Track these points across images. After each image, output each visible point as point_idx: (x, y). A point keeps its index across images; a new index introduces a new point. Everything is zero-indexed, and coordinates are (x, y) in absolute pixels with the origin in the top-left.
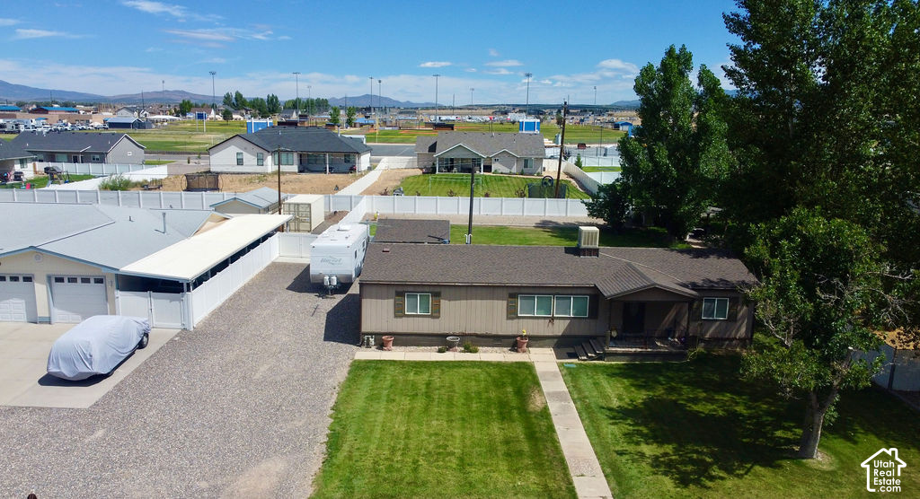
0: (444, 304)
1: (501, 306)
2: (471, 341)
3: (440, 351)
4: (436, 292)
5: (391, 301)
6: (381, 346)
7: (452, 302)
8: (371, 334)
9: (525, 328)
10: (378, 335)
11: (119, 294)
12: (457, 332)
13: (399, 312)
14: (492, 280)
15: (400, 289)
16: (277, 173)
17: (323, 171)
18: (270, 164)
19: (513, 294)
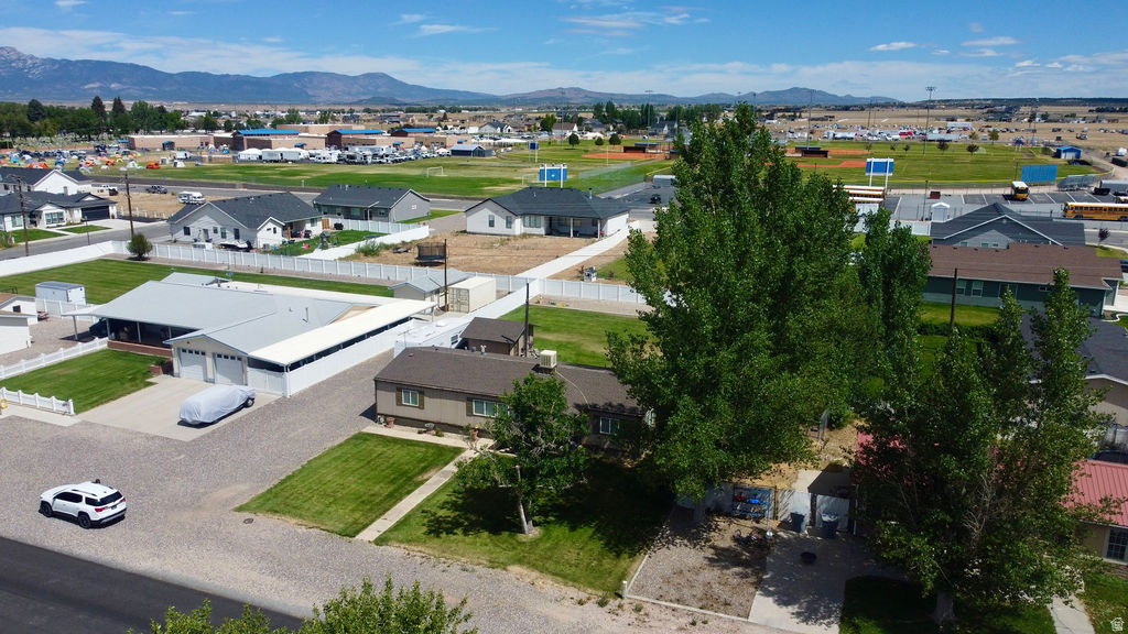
0: (427, 400)
1: (462, 405)
2: (442, 428)
3: (420, 433)
4: (422, 391)
5: (394, 394)
6: (387, 424)
7: (432, 400)
8: (382, 415)
9: (478, 424)
10: (386, 416)
11: (248, 369)
12: (435, 420)
13: (399, 402)
14: (458, 387)
15: (399, 386)
16: (524, 236)
17: (569, 235)
18: (518, 226)
19: (470, 398)
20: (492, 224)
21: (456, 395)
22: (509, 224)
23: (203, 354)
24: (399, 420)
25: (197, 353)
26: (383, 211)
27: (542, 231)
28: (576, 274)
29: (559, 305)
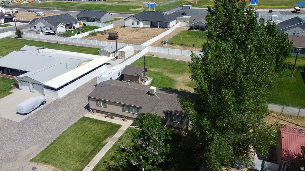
0: (107, 105)
1: (121, 108)
2: (113, 115)
3: (105, 117)
4: (106, 102)
5: (95, 102)
6: (93, 113)
7: (109, 105)
9: (127, 115)
10: (93, 110)
11: (44, 89)
12: (111, 112)
13: (97, 105)
14: (118, 102)
15: (97, 100)
16: (143, 28)
17: (157, 27)
18: (141, 25)
19: (123, 106)
20: (133, 24)
21: (118, 104)
22: (138, 24)
23: (28, 82)
24: (98, 111)
25: (26, 82)
26: (99, 19)
27: (149, 26)
28: (160, 43)
29: (155, 56)
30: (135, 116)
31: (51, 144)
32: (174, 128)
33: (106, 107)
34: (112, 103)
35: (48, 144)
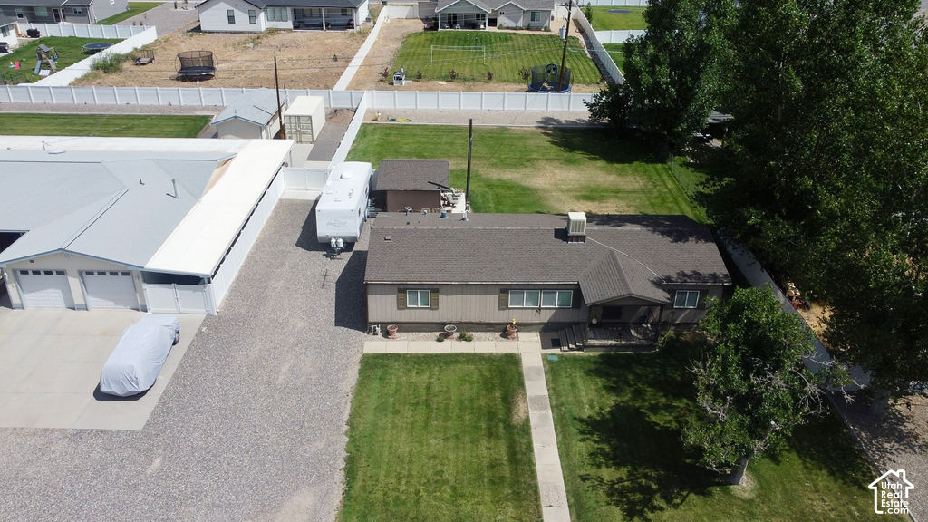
0: (442, 298)
1: (493, 299)
2: (465, 329)
3: (438, 341)
4: (434, 289)
5: (394, 297)
6: (387, 334)
7: (449, 297)
8: (377, 323)
9: (515, 316)
10: (383, 325)
11: (146, 286)
12: (454, 320)
13: (401, 305)
14: (485, 277)
15: (402, 287)
16: (271, 31)
17: (320, 27)
18: (263, 22)
19: (504, 290)
20: (231, 19)
21: (484, 289)
22: (253, 19)
23: (61, 273)
24: (405, 327)
25: (48, 273)
26: (79, 9)
27: (289, 24)
29: (400, 121)
30: (546, 317)
31: (351, 472)
32: (673, 328)
33: (435, 306)
34: (464, 288)
35: (340, 477)
